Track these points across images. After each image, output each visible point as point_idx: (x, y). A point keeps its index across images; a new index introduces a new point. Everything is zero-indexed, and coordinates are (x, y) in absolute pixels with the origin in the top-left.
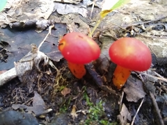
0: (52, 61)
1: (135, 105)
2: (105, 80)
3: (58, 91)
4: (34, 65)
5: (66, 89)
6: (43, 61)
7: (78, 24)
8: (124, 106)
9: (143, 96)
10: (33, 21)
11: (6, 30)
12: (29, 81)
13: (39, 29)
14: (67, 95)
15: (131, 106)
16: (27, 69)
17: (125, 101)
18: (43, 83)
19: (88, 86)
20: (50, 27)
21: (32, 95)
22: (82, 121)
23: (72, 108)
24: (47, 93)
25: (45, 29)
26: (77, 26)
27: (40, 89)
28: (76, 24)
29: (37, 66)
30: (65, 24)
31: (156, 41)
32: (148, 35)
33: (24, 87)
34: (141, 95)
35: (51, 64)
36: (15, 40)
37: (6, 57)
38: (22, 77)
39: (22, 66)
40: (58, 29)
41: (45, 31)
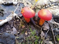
0: (19, 16)
1: (46, 31)
2: (37, 23)
3: (21, 27)
4: (13, 18)
5: (24, 26)
6: (16, 16)
7: (28, 3)
8: (42, 31)
9: (49, 28)
10: (12, 2)
11: (3, 5)
12: (11, 23)
13: (14, 5)
14: (24, 28)
15: (45, 32)
16: (11, 19)
17: (43, 30)
18: (16, 24)
19: (31, 25)
20: (18, 4)
21: (12, 28)
22: (29, 36)
23: (26, 32)
24: (17, 27)
25: (16, 5)
26: (27, 4)
27: (15, 26)
28: (27, 3)
30: (23, 3)
31: (55, 10)
32: (52, 7)
33: (10, 25)
34: (48, 28)
35: (19, 17)
36: (6, 9)
37: (3, 15)
38: (9, 22)
39: (9, 18)
40: (21, 5)
41: (16, 6)
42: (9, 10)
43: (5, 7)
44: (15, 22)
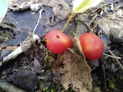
3: (48, 59)
5: (52, 59)
13: (33, 11)
14: (53, 62)
16: (28, 47)
24: (41, 59)
27: (37, 57)
29: (34, 45)
30: (51, 7)
33: (28, 56)
38: (26, 52)
39: (25, 46)
41: (37, 13)
42: (24, 23)
43: (16, 17)
44: (36, 50)
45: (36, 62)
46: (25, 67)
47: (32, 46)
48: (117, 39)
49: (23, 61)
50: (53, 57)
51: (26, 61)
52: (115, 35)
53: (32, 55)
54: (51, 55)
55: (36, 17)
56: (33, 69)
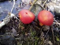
0: (17, 17)
2: (36, 24)
3: (20, 28)
9: (49, 29)
13: (10, 1)
14: (23, 29)
19: (30, 25)
22: (29, 37)
23: (25, 33)
27: (14, 27)
29: (12, 20)
36: (1, 7)
38: (7, 24)
39: (6, 21)
41: (12, 2)
42: (4, 8)
44: (13, 23)
45: (14, 30)
46: (7, 33)
47: (11, 20)
48: (58, 13)
49: (6, 30)
50: (23, 26)
51: (7, 30)
52: (57, 11)
53: (11, 26)
54: (22, 25)
55: (12, 4)
56: (12, 34)
